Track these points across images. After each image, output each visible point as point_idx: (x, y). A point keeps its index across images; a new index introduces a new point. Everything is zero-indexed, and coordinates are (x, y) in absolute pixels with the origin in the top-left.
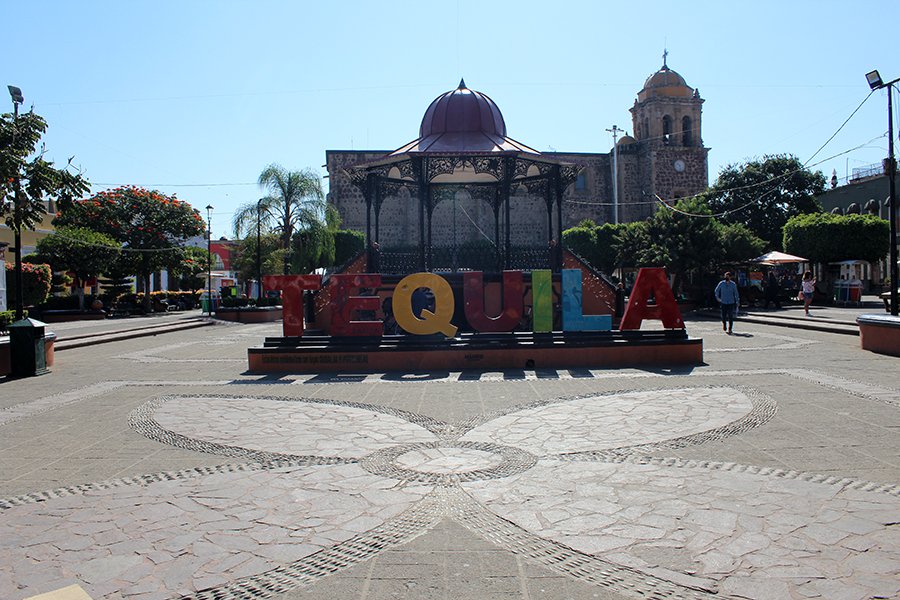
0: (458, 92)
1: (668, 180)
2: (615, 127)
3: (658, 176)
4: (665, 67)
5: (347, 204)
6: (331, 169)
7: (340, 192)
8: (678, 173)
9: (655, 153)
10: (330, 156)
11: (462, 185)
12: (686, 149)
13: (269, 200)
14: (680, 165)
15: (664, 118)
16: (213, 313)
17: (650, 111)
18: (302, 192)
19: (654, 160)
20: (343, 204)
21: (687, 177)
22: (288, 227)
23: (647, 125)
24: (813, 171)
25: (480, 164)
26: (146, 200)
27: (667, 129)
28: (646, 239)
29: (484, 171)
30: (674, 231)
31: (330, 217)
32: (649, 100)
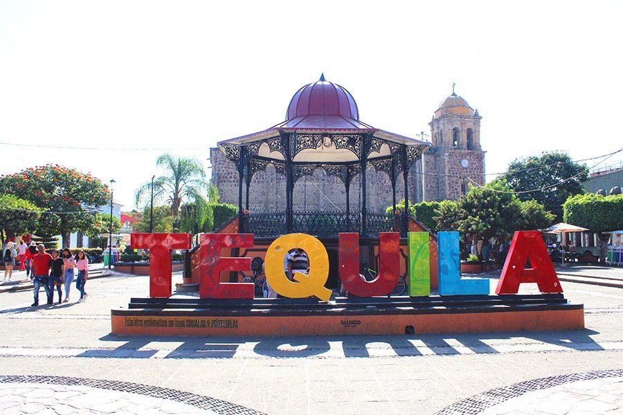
0: (320, 83)
1: (457, 173)
2: (422, 133)
3: (450, 170)
4: (454, 94)
5: (225, 187)
6: (213, 161)
7: (219, 178)
8: (464, 168)
9: (447, 154)
10: (213, 152)
11: (319, 164)
12: (470, 151)
13: (164, 179)
14: (465, 163)
15: (454, 129)
16: (112, 267)
17: (444, 124)
18: (188, 173)
19: (447, 159)
20: (222, 187)
21: (470, 172)
22: (177, 200)
23: (441, 134)
24: (581, 164)
25: (339, 140)
26: (65, 175)
27: (455, 137)
28: (462, 212)
29: (343, 147)
30: (484, 206)
31: (211, 194)
32: (443, 117)
